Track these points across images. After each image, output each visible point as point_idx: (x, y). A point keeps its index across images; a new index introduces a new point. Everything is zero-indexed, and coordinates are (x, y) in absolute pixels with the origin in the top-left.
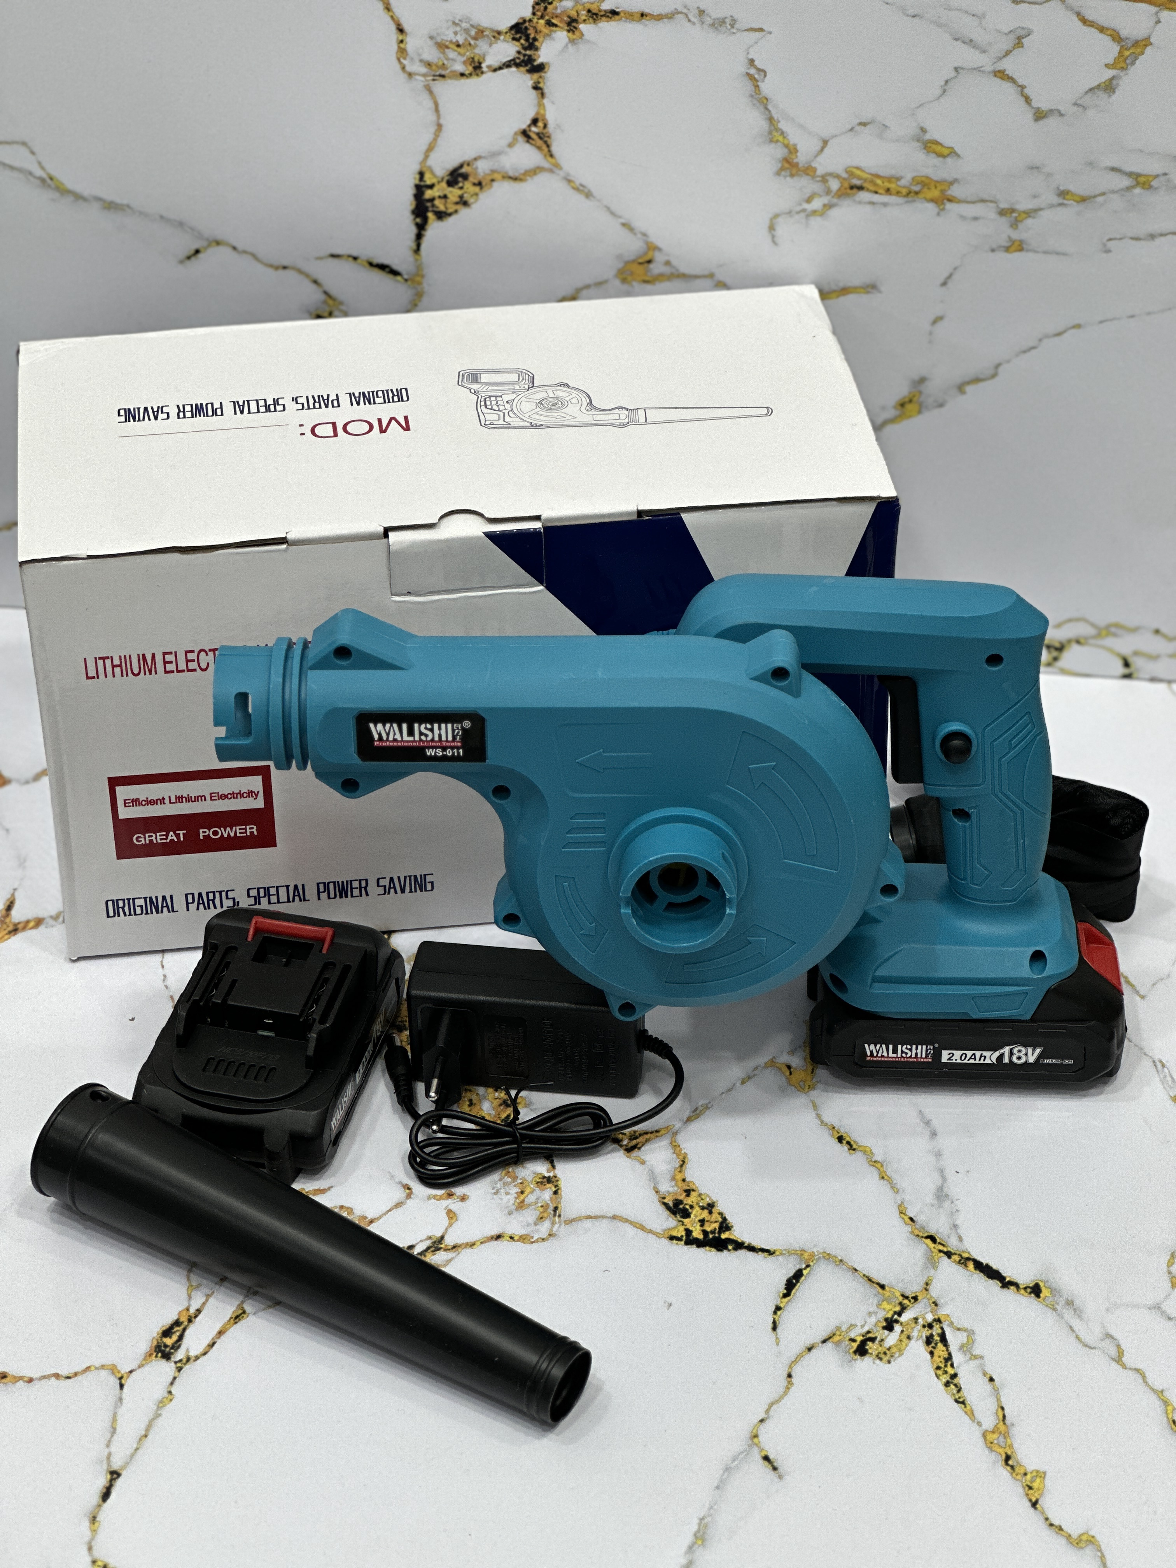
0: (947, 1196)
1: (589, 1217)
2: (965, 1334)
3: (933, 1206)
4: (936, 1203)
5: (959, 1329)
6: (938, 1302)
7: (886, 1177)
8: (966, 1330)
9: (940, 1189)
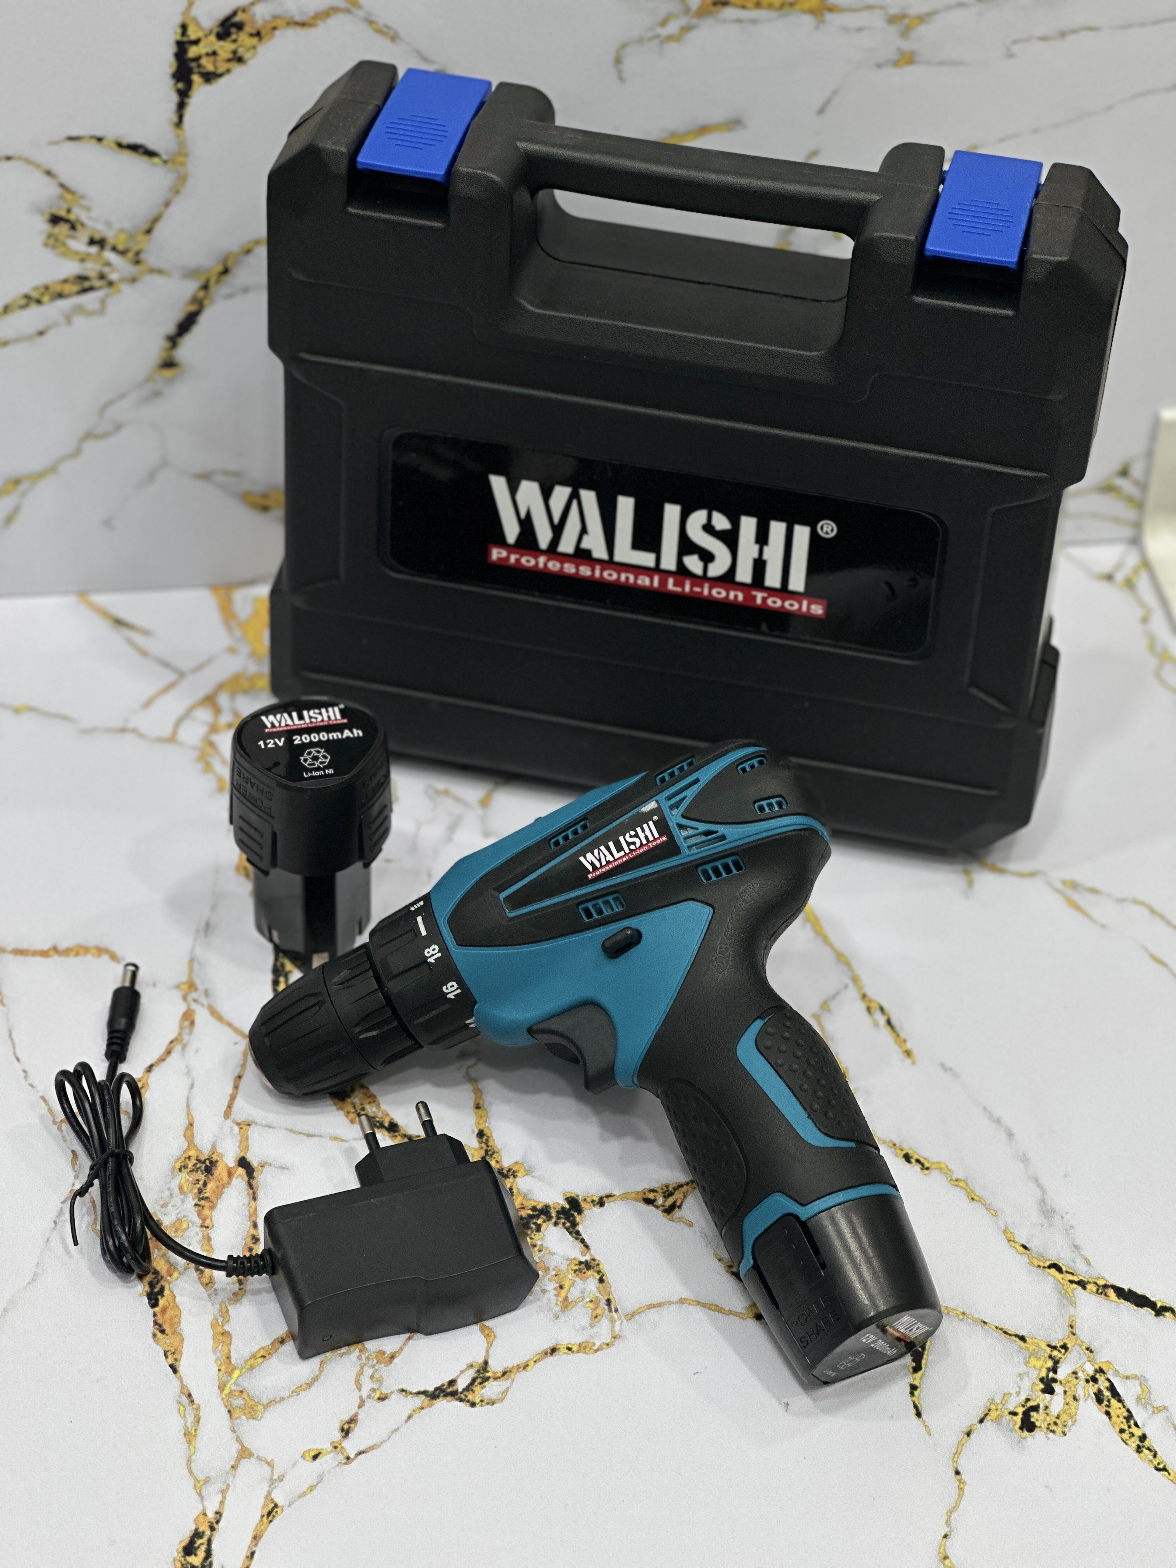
0: (1053, 1210)
1: (651, 1306)
2: (1137, 1383)
3: (1042, 1226)
4: (1045, 1221)
5: (1127, 1378)
6: (1092, 1348)
7: (975, 1198)
8: (1135, 1377)
9: (1043, 1202)
